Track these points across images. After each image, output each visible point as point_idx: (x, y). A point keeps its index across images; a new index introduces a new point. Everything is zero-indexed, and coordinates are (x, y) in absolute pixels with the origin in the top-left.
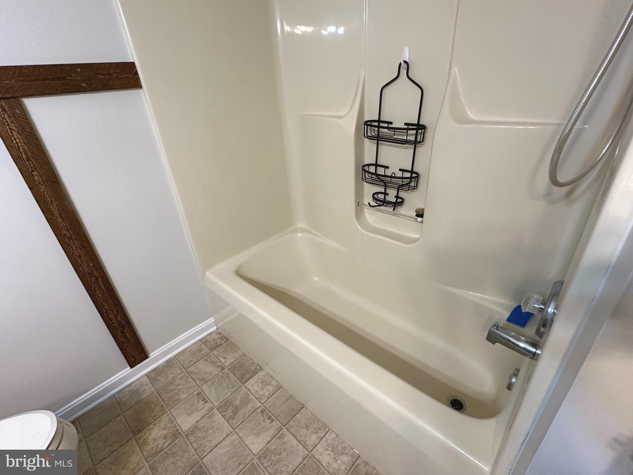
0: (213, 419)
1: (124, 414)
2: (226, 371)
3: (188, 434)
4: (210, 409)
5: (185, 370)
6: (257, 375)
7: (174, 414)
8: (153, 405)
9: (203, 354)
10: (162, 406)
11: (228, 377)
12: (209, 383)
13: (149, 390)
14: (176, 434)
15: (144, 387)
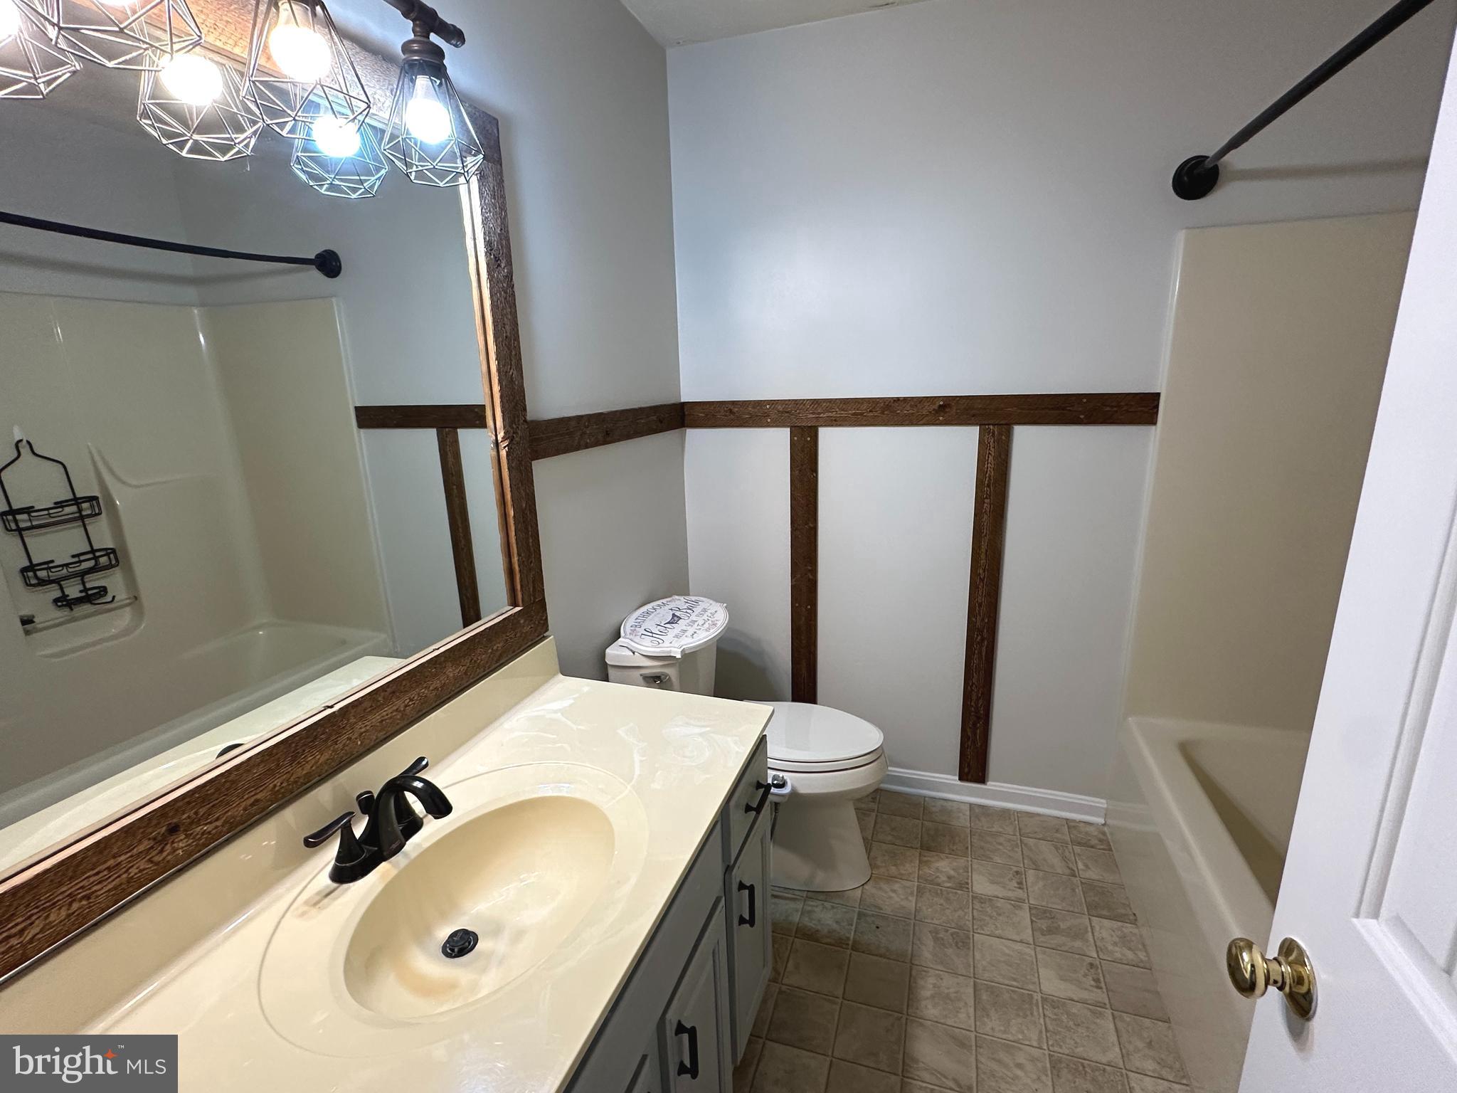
0: (1017, 912)
1: (924, 822)
2: (1076, 880)
3: (976, 897)
4: (1020, 899)
5: (1020, 835)
6: (1120, 924)
7: (975, 866)
8: (957, 838)
9: (1057, 838)
10: (967, 848)
11: (1073, 890)
12: (1041, 874)
13: (963, 821)
14: (964, 885)
15: (961, 815)
